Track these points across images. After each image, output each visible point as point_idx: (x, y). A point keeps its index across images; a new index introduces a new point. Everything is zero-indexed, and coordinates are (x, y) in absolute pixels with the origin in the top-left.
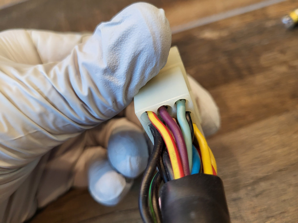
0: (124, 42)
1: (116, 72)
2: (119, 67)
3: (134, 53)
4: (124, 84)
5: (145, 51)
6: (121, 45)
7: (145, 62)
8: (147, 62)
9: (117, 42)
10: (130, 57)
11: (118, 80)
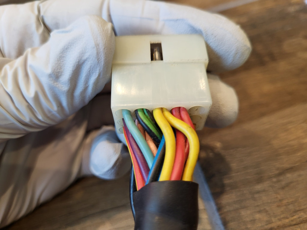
0: (69, 50)
1: (60, 78)
2: (63, 74)
3: (79, 62)
4: (68, 90)
5: (89, 61)
6: (66, 53)
7: (88, 71)
8: (91, 71)
9: (63, 50)
10: (75, 65)
11: (62, 86)
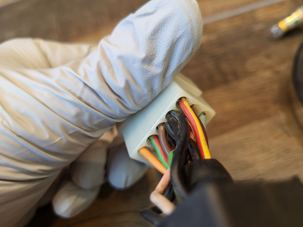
0: (160, 31)
1: (153, 60)
5: (182, 38)
6: (157, 35)
8: (184, 48)
9: (154, 32)
10: (168, 45)
